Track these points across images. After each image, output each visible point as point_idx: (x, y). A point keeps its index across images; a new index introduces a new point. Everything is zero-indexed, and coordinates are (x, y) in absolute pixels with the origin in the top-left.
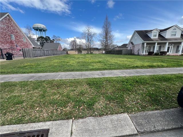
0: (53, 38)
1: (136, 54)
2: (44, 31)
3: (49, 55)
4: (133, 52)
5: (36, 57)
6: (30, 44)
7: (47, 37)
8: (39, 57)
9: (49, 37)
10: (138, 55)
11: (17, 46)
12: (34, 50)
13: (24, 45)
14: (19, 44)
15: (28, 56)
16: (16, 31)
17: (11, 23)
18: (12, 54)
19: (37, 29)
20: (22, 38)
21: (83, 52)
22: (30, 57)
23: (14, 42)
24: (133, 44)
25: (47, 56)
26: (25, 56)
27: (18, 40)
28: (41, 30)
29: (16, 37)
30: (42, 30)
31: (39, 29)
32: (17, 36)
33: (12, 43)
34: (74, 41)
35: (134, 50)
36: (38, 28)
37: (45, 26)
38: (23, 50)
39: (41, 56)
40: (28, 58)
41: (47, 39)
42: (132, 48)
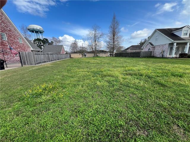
0: (52, 41)
1: (158, 56)
2: (41, 32)
3: (53, 60)
4: (152, 54)
5: (39, 63)
6: (28, 47)
7: (44, 39)
8: (43, 64)
9: (47, 40)
10: (163, 57)
11: (10, 49)
12: (36, 54)
13: (20, 47)
14: (14, 46)
15: (28, 63)
16: (9, 29)
17: (2, 17)
18: (3, 61)
19: (32, 31)
20: (17, 39)
21: (88, 55)
22: (31, 64)
23: (6, 43)
24: (153, 45)
25: (51, 61)
26: (23, 63)
27: (12, 40)
28: (37, 32)
29: (9, 37)
30: (39, 31)
31: (35, 31)
32: (11, 36)
33: (4, 45)
34: (74, 43)
35: (154, 52)
36: (34, 29)
37: (42, 28)
38: (21, 54)
39: (45, 62)
40: (28, 66)
41: (45, 41)
42: (152, 49)
